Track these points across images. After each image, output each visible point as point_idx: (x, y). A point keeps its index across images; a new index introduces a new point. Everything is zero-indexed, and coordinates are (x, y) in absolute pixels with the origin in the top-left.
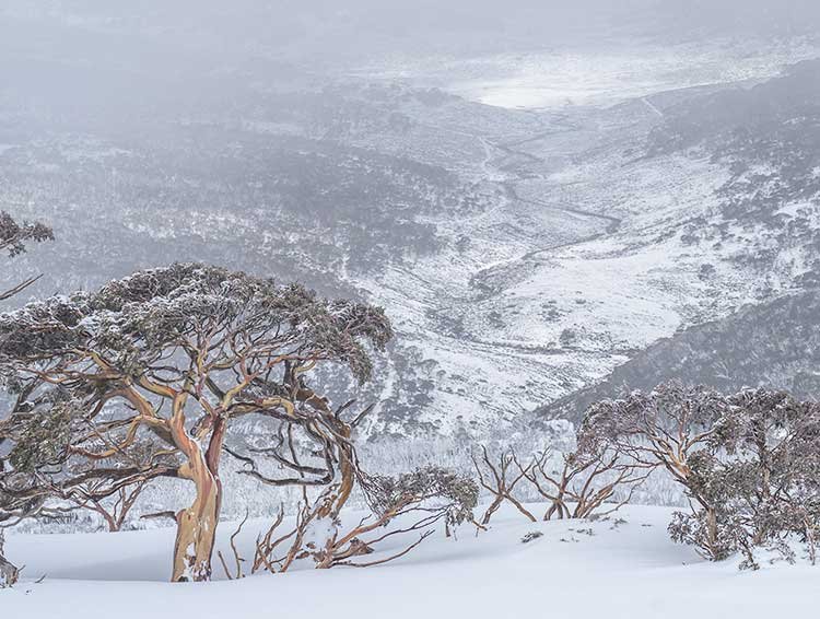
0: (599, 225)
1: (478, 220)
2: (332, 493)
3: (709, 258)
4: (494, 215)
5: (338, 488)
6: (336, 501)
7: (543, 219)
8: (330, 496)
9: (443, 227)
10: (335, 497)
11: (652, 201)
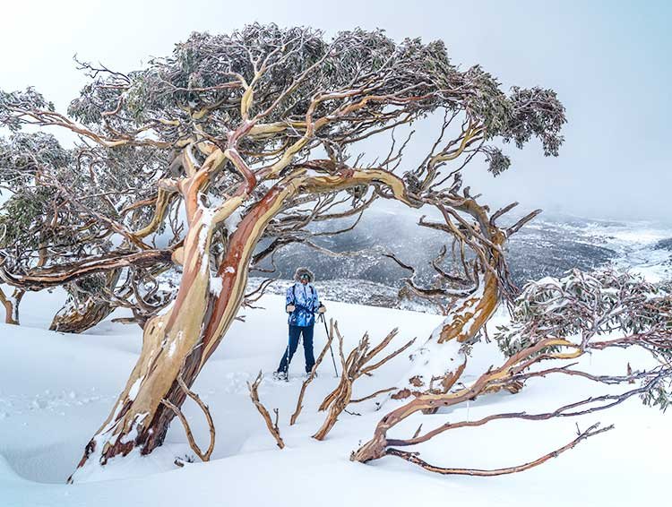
0: (644, 262)
1: (620, 259)
2: (466, 310)
3: (667, 268)
4: (623, 259)
5: (476, 304)
6: (471, 321)
7: (633, 260)
8: (462, 313)
9: (612, 260)
10: (470, 316)
11: (656, 257)
